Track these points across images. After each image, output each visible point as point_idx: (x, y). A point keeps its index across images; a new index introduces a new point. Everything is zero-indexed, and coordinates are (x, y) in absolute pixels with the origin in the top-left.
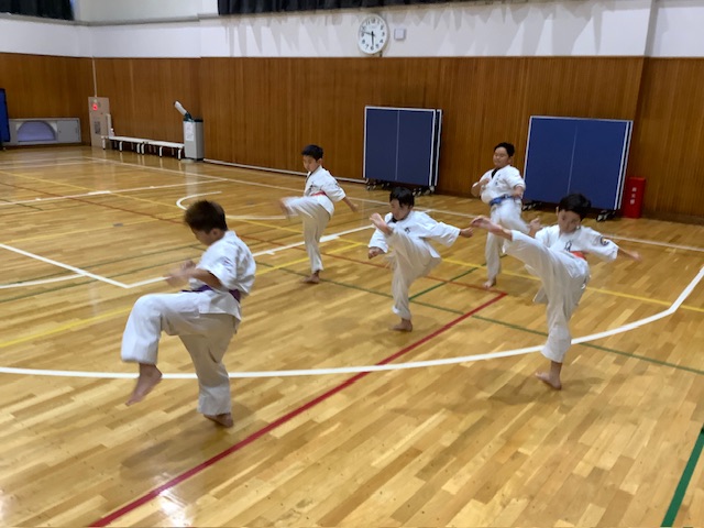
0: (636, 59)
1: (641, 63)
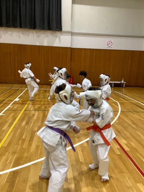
0: (69, 48)
1: (70, 49)
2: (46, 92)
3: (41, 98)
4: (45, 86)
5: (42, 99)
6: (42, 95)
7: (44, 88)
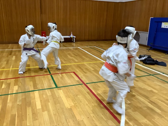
2: (11, 54)
3: (3, 66)
4: (10, 45)
5: (4, 68)
6: (5, 61)
7: (9, 48)
